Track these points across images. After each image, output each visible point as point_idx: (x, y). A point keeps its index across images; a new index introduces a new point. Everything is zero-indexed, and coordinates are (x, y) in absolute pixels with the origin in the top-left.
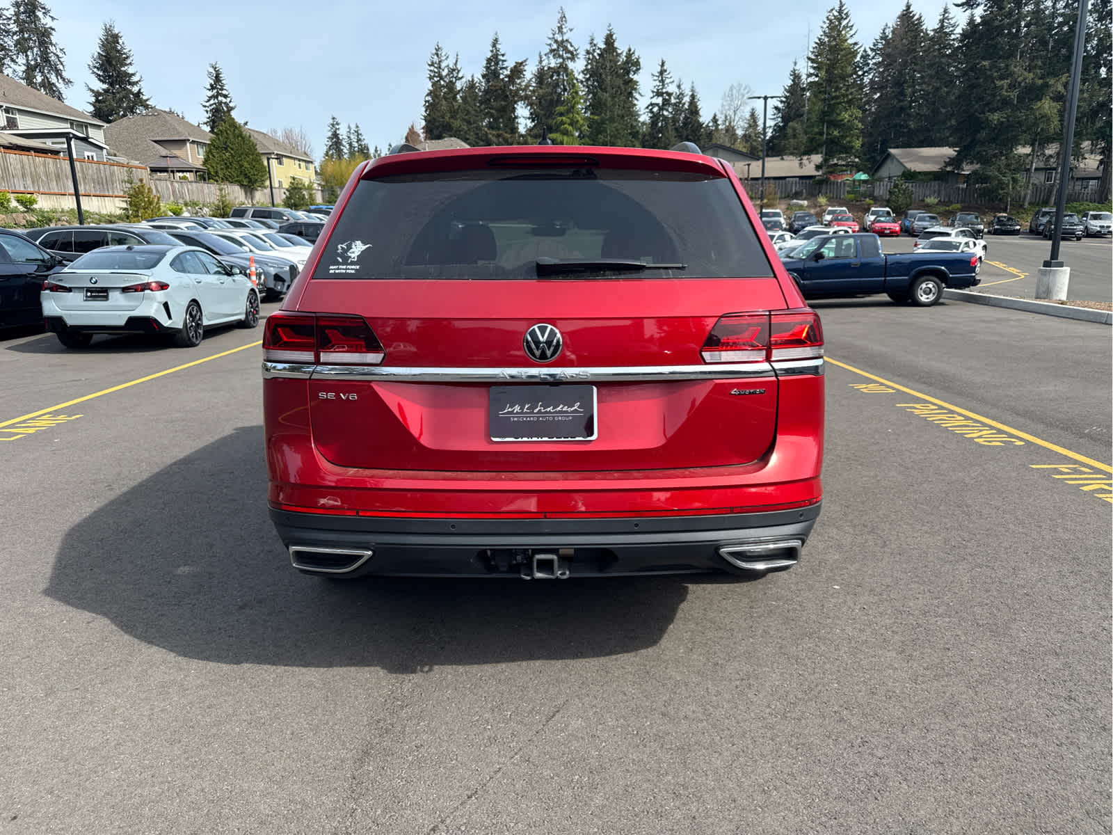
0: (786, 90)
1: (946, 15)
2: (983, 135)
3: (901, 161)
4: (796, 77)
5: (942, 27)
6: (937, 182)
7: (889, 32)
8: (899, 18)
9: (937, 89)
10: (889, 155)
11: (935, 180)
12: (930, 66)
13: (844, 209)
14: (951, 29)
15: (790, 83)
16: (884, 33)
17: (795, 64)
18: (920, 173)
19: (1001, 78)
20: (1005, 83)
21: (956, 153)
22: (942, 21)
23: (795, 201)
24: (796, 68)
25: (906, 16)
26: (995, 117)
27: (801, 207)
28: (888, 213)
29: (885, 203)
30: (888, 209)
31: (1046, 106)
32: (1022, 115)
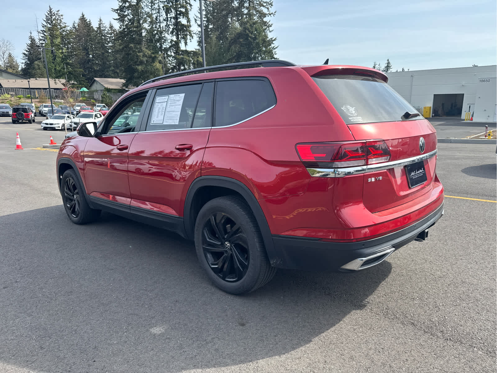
0: (28, 45)
1: (101, 22)
2: (136, 74)
3: (101, 83)
4: (33, 40)
5: (100, 27)
6: (120, 93)
7: (76, 25)
8: (79, 19)
9: (103, 53)
10: (95, 80)
11: (120, 92)
12: (99, 43)
13: (84, 104)
14: (104, 28)
15: (30, 42)
16: (74, 25)
17: (31, 33)
18: (112, 89)
19: (139, 52)
20: (141, 54)
21: (125, 81)
22: (100, 24)
23: (57, 100)
24: (32, 35)
25: (83, 19)
26: (140, 68)
27: (61, 103)
28: (104, 106)
29: (100, 102)
30: (104, 104)
31: (158, 65)
32: (149, 67)
